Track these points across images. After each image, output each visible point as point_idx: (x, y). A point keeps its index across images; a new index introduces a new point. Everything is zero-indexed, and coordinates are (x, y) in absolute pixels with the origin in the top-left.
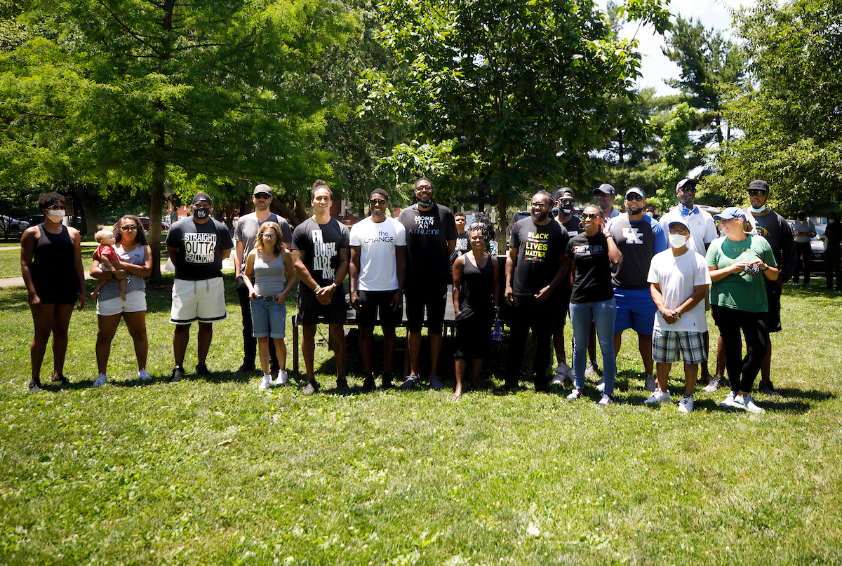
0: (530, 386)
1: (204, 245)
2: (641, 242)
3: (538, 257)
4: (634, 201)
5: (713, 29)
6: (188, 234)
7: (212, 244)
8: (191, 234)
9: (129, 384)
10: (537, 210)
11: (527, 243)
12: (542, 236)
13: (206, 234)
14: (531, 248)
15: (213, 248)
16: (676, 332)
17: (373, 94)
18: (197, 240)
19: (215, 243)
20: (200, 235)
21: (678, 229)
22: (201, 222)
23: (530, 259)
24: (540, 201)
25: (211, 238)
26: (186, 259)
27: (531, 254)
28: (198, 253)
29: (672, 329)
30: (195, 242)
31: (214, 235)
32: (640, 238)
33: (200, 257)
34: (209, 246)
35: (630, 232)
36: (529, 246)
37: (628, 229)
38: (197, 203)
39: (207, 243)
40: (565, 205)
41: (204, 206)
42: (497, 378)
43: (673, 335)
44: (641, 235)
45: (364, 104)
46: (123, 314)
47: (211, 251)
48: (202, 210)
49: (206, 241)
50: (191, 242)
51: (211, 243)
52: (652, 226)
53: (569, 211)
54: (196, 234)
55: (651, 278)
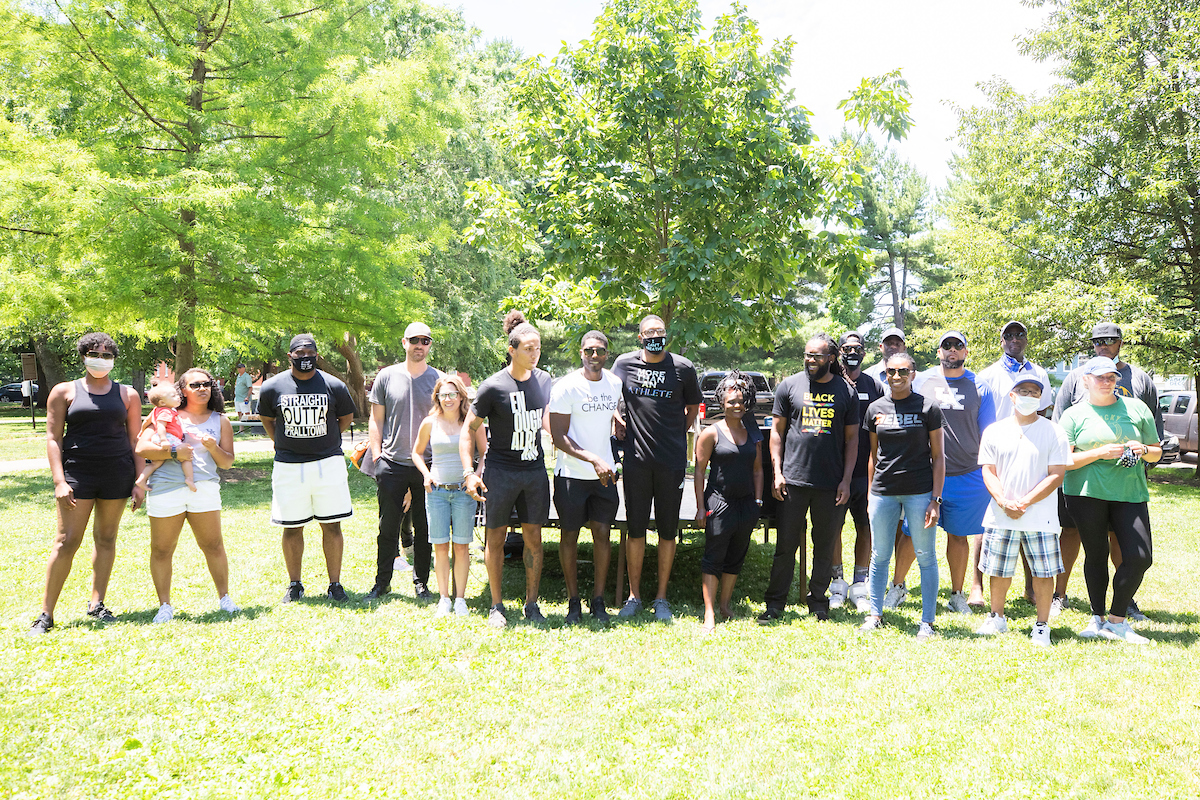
0: (803, 610)
1: (310, 412)
2: (962, 407)
3: (822, 428)
4: (953, 349)
5: (886, 149)
6: (285, 396)
7: (322, 409)
8: (290, 397)
9: (208, 618)
10: (813, 364)
11: (804, 408)
12: (824, 398)
13: (311, 396)
14: (811, 415)
15: (324, 415)
16: (1022, 533)
17: (487, 213)
18: (299, 405)
19: (326, 408)
20: (302, 398)
21: (1031, 389)
22: (305, 377)
23: (810, 430)
24: (816, 350)
25: (319, 400)
26: (286, 433)
27: (811, 423)
28: (303, 424)
29: (1017, 527)
30: (297, 408)
31: (324, 396)
32: (961, 402)
33: (306, 430)
34: (318, 412)
35: (946, 392)
36: (808, 412)
37: (943, 389)
38: (299, 349)
39: (314, 408)
40: (848, 356)
41: (309, 353)
42: (753, 600)
43: (1016, 537)
44: (962, 397)
45: (473, 225)
46: (187, 514)
47: (322, 420)
48: (307, 359)
49: (312, 405)
50: (291, 408)
51: (320, 407)
52: (977, 386)
53: (855, 363)
54: (297, 396)
55: (983, 458)
